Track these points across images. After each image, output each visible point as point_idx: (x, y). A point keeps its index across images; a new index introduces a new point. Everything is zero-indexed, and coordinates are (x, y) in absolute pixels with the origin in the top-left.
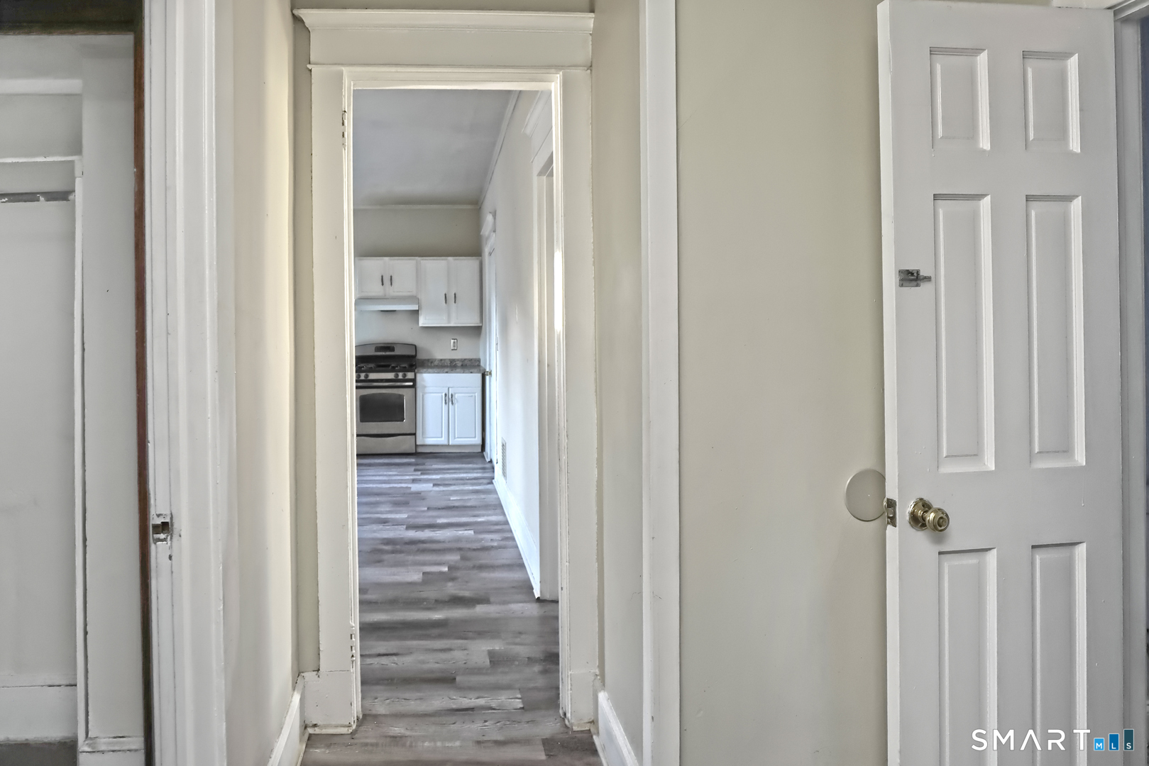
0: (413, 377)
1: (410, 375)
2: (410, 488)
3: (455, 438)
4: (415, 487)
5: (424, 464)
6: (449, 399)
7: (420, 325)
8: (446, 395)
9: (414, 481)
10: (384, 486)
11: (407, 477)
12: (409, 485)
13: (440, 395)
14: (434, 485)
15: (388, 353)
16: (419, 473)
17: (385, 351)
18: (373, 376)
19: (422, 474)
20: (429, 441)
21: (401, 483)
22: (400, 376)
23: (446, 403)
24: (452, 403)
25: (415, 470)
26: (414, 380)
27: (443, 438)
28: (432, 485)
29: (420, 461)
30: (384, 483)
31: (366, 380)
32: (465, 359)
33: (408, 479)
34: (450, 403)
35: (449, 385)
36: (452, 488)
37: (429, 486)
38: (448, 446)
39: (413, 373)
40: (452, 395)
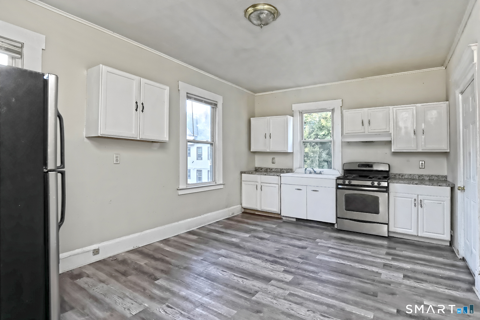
0: (386, 185)
1: (385, 184)
2: (381, 274)
3: (423, 232)
4: (386, 275)
5: (394, 249)
6: (418, 203)
7: (393, 151)
8: (415, 200)
9: (385, 266)
10: (357, 265)
11: (379, 260)
12: (380, 271)
13: (410, 199)
14: (405, 276)
15: (367, 168)
16: (390, 257)
18: (354, 182)
19: (393, 259)
20: (400, 230)
21: (372, 266)
22: (376, 184)
23: (415, 206)
24: (421, 206)
25: (388, 254)
26: (387, 188)
27: (413, 230)
28: (402, 276)
29: (393, 245)
30: (358, 263)
31: (350, 185)
32: (432, 176)
33: (380, 263)
34: (419, 206)
35: (418, 193)
36: (425, 286)
37: (398, 276)
38: (417, 236)
39: (386, 183)
40: (421, 201)
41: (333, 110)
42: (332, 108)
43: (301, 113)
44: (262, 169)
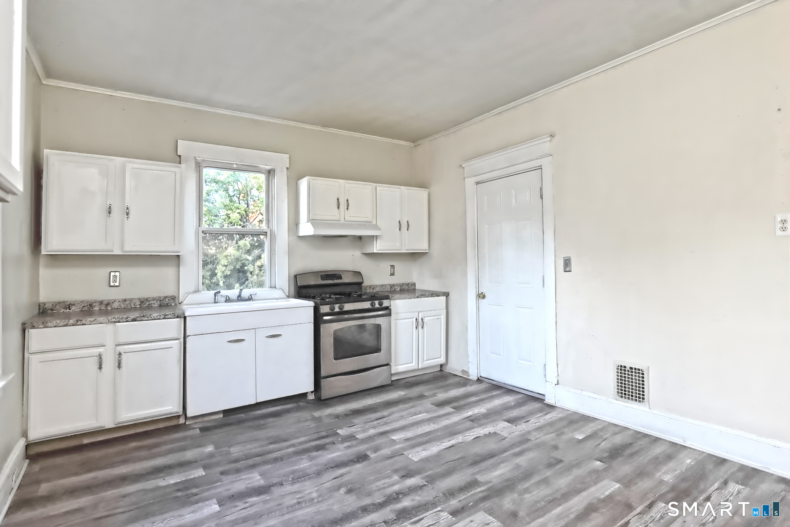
0: (389, 305)
1: (386, 303)
3: (424, 361)
6: (420, 324)
8: (416, 319)
13: (411, 320)
15: (336, 281)
17: (333, 279)
18: (348, 307)
20: (401, 368)
22: (377, 304)
23: (416, 328)
24: (422, 328)
27: (414, 364)
31: (342, 313)
32: (403, 284)
34: (420, 327)
38: (418, 370)
39: (389, 301)
40: (422, 319)
41: (270, 173)
42: (269, 167)
43: (199, 167)
44: (69, 307)
